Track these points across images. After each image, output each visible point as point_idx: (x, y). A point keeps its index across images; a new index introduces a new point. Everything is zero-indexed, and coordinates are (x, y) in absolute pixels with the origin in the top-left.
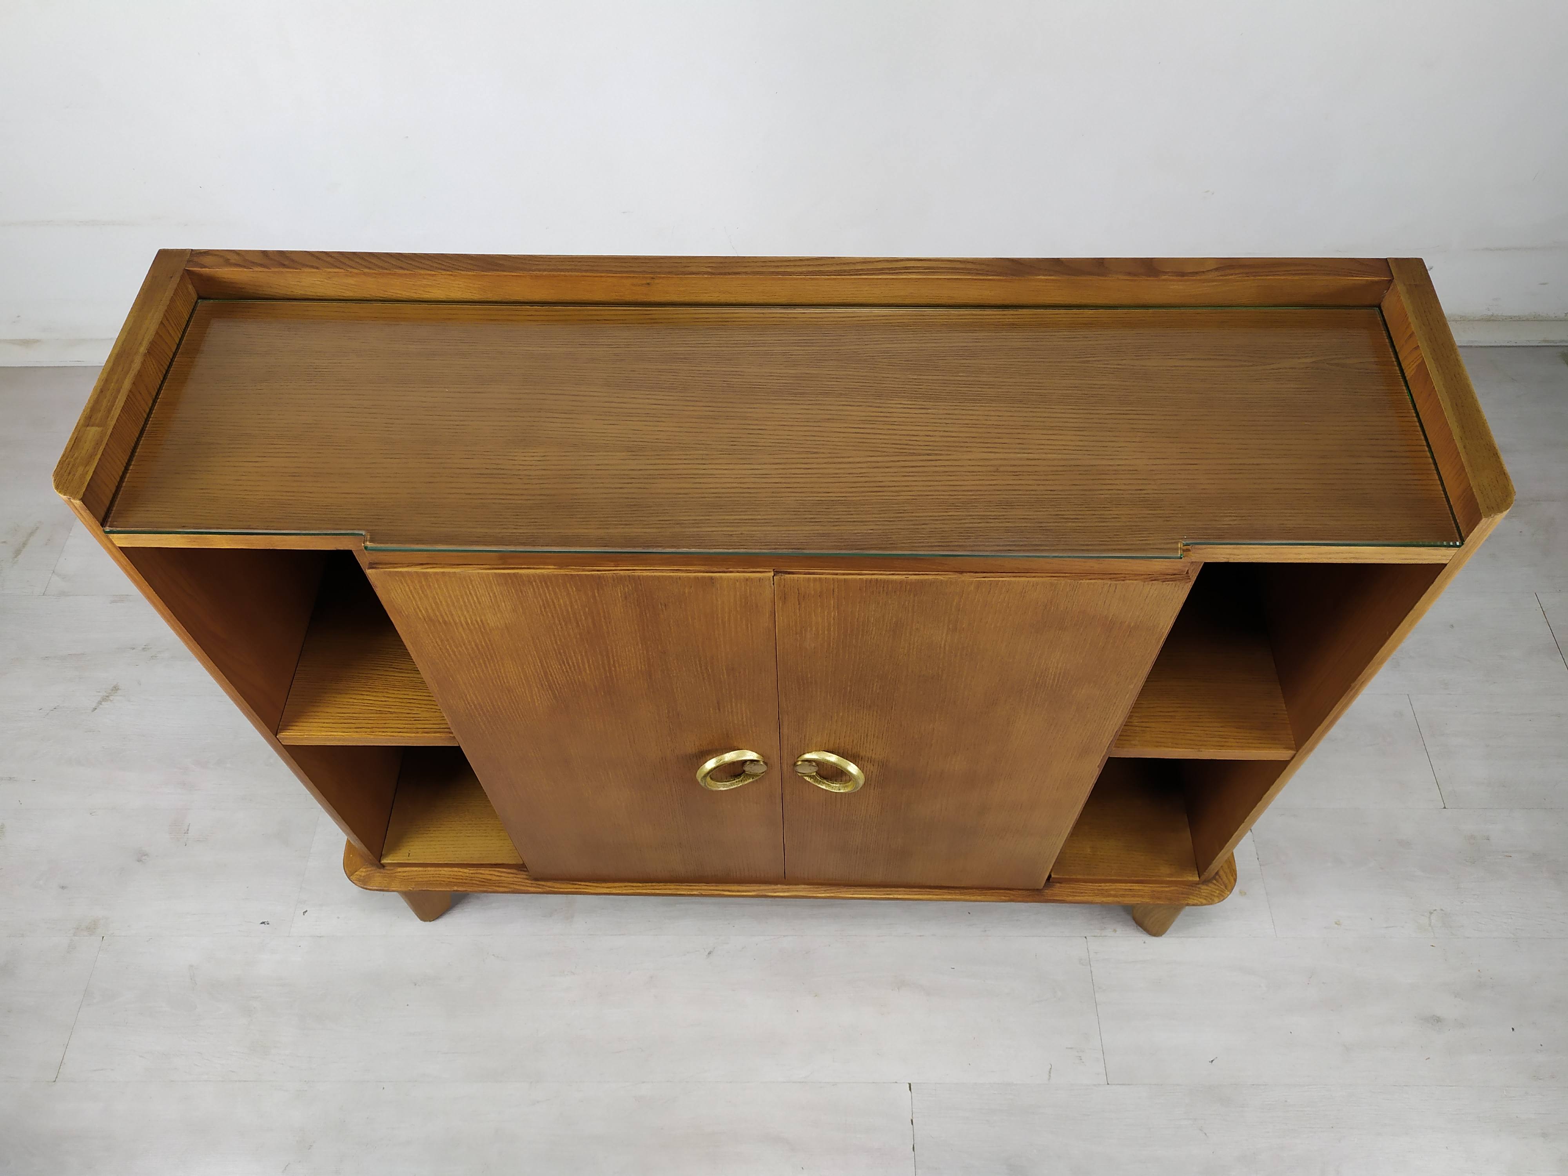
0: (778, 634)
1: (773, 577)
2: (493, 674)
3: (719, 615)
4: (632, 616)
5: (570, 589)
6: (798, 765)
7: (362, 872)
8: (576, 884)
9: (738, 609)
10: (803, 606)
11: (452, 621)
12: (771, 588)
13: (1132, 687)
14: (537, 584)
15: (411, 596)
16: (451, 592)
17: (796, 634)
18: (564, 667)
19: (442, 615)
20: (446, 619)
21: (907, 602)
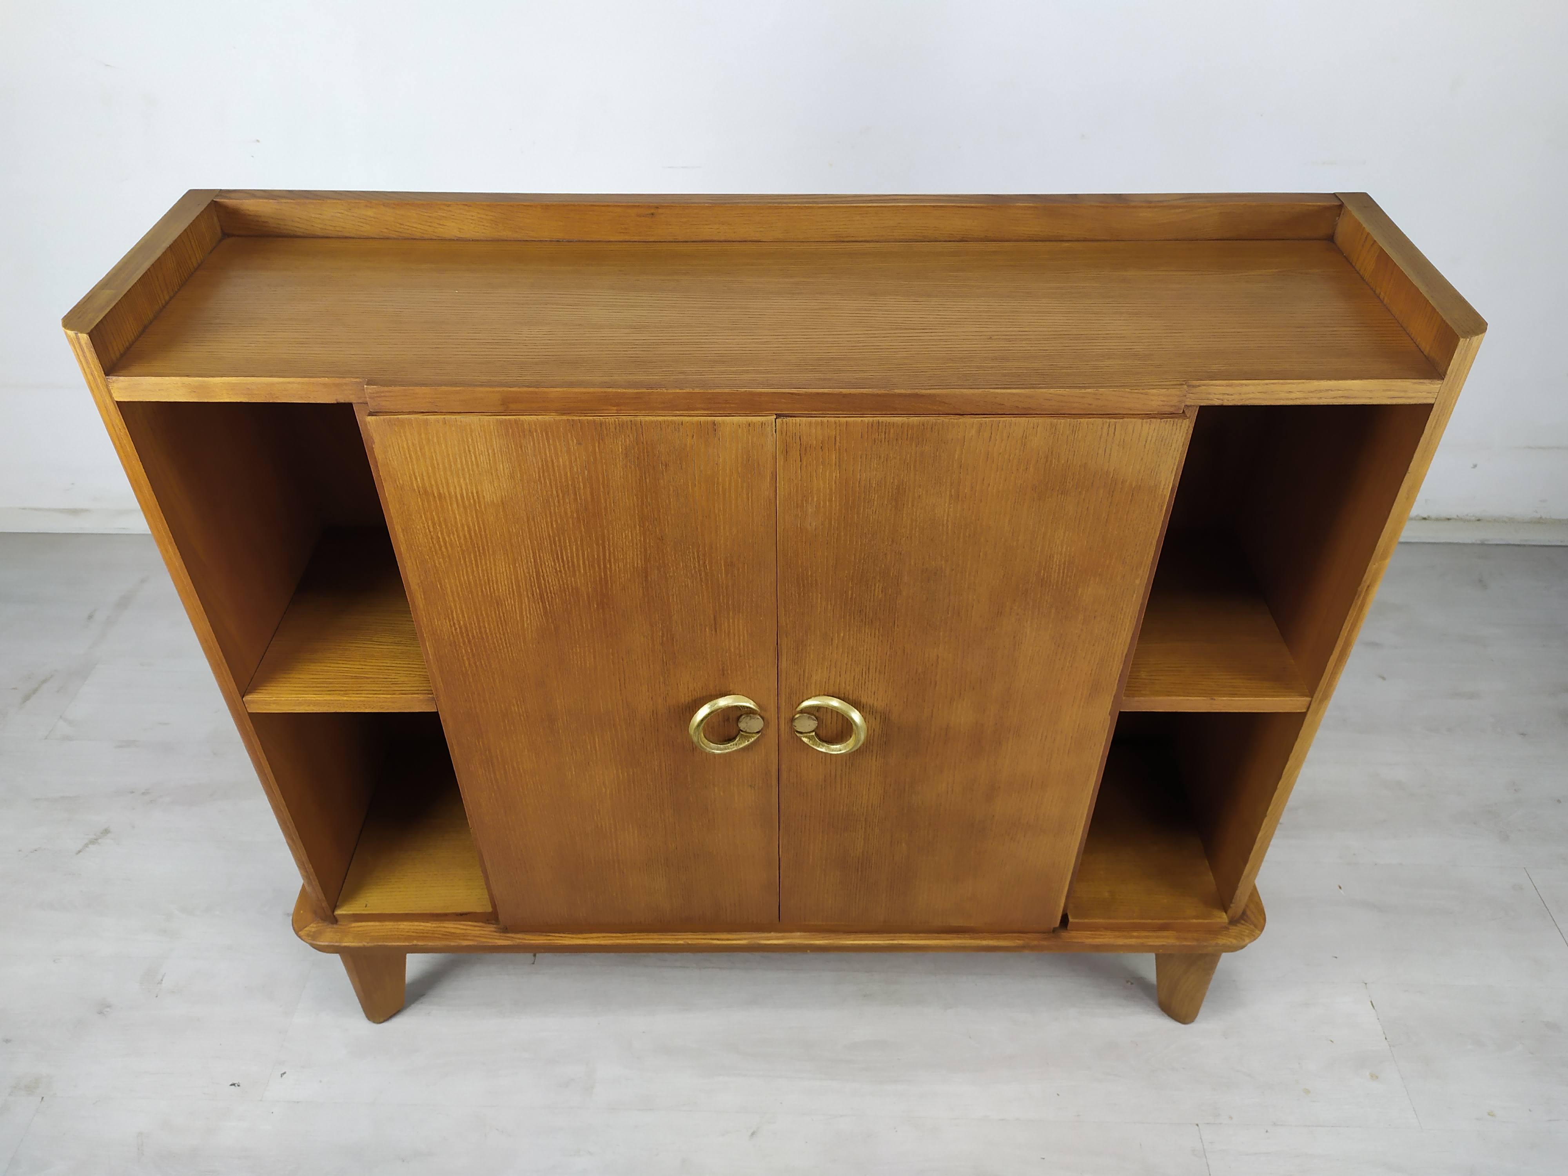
0: (779, 507)
1: (776, 419)
2: (484, 576)
3: (720, 480)
4: (632, 482)
5: (570, 442)
6: (796, 719)
7: (312, 927)
8: (549, 936)
9: (740, 470)
10: (804, 464)
11: (447, 494)
12: (773, 438)
13: (1138, 582)
14: (537, 436)
15: (408, 456)
16: (450, 449)
17: (797, 507)
18: (557, 565)
19: (437, 485)
20: (441, 491)
21: (908, 456)
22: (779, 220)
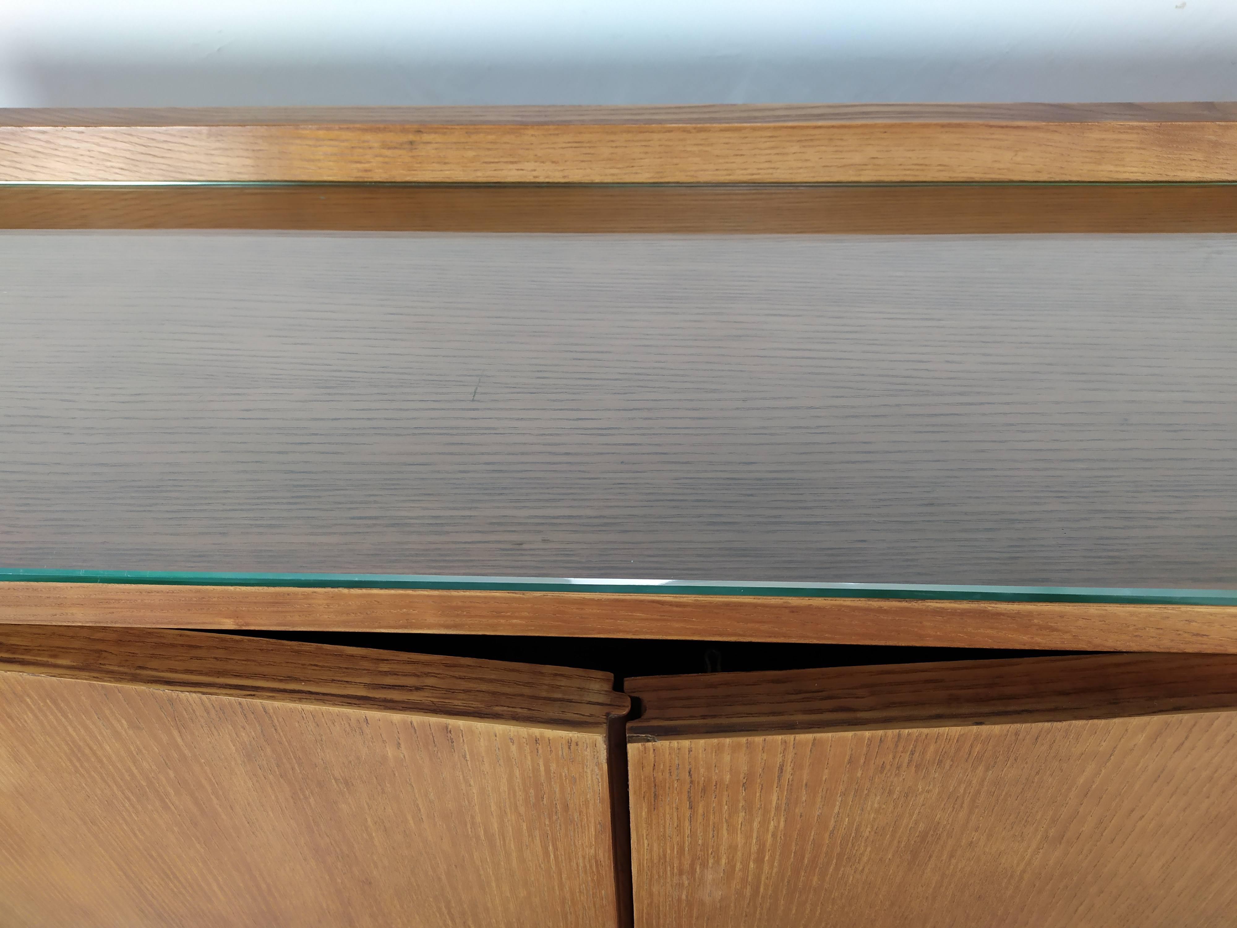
3: (478, 819)
9: (522, 810)
10: (701, 811)
17: (681, 873)
21: (963, 787)
22: (646, 153)
